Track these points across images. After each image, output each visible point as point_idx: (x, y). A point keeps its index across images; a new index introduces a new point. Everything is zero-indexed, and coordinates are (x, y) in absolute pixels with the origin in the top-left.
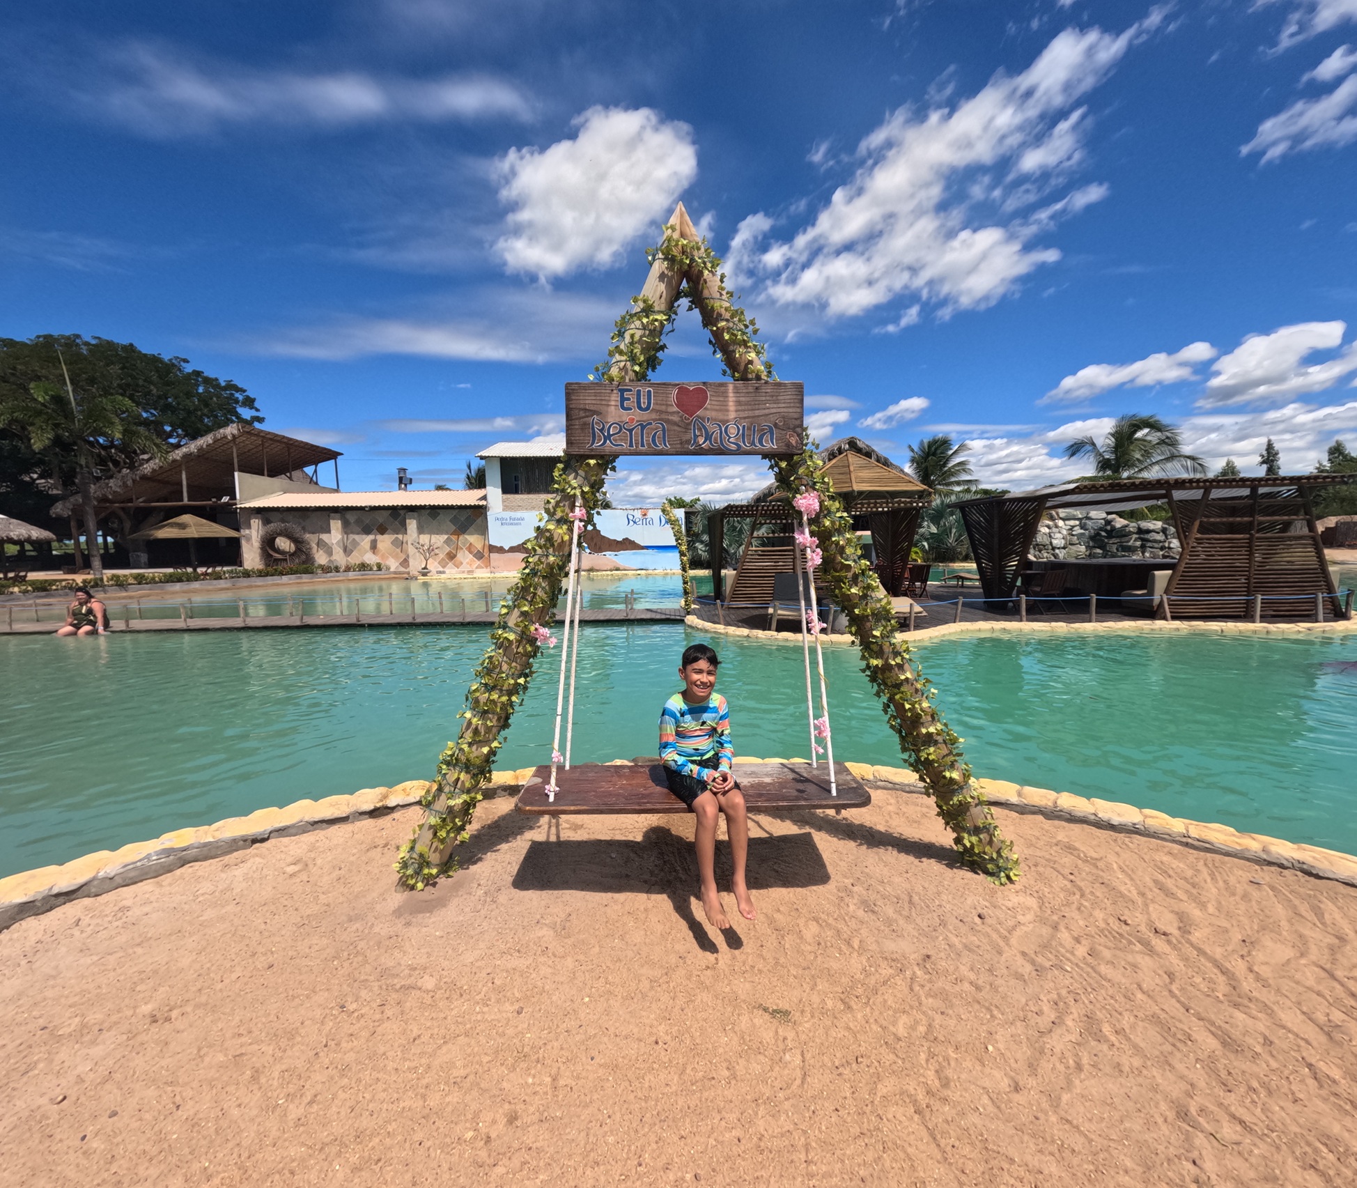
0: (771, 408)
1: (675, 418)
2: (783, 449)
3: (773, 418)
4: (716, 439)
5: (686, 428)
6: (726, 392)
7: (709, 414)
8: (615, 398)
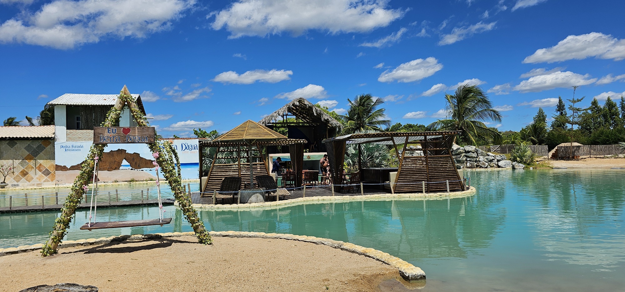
0: (147, 133)
1: (122, 135)
2: (150, 142)
3: (147, 135)
4: (133, 140)
5: (125, 137)
6: (135, 129)
7: (131, 134)
8: (107, 130)
